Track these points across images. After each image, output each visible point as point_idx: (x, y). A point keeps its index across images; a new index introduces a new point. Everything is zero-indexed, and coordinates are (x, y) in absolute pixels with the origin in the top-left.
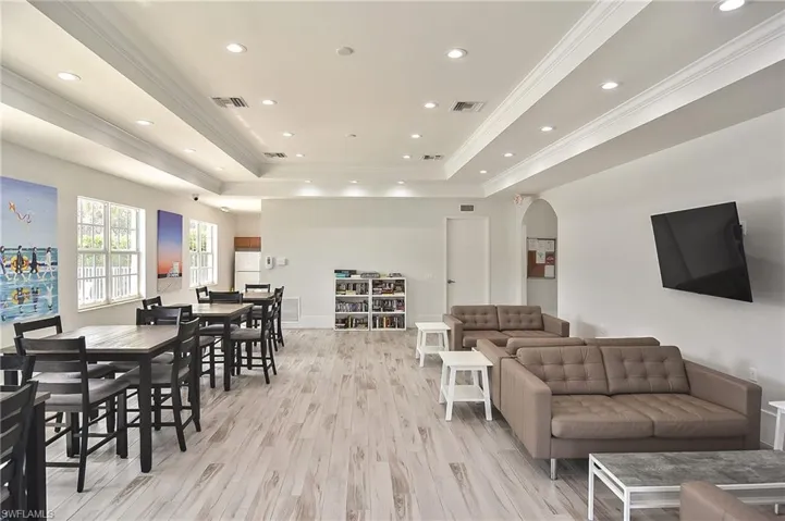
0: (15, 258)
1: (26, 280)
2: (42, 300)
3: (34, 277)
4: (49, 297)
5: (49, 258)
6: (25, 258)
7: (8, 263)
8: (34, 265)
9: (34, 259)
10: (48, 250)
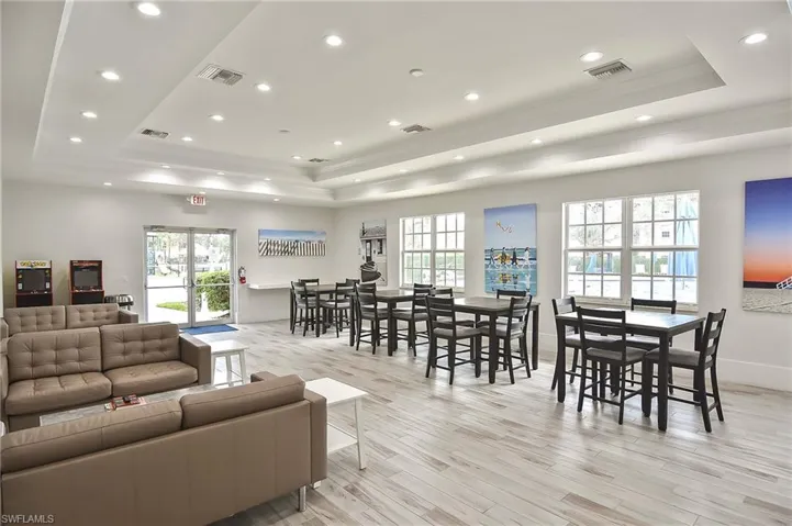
5: (527, 255)
10: (527, 249)
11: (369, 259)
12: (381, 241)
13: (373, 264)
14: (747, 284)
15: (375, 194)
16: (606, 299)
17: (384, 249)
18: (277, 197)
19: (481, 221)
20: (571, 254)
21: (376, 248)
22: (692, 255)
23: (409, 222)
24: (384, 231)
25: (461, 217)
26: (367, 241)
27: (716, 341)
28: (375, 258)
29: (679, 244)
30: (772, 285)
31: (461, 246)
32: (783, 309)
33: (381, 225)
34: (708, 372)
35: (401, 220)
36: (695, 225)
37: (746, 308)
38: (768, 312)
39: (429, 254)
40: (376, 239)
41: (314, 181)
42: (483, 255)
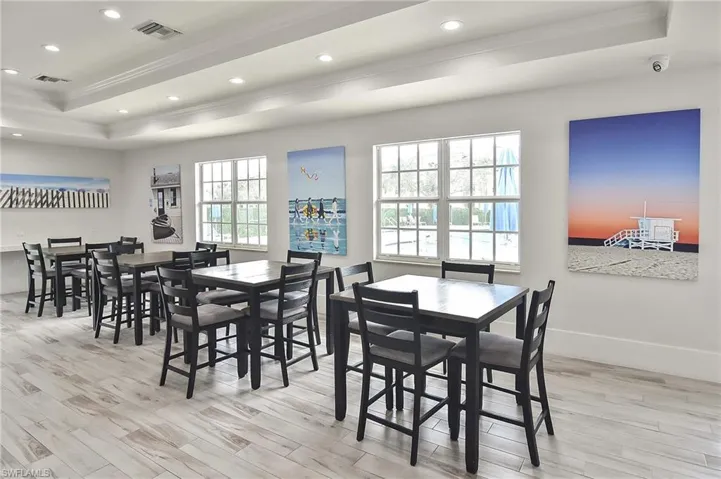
0: (306, 206)
1: (314, 223)
2: (329, 241)
3: (322, 221)
4: (336, 239)
5: (335, 207)
6: (314, 206)
7: (301, 210)
8: (321, 212)
9: (321, 208)
10: (334, 200)
11: (161, 211)
12: (174, 190)
13: (165, 217)
14: (573, 241)
15: (154, 132)
16: (423, 258)
17: (178, 200)
18: (17, 131)
19: (284, 165)
20: (384, 206)
21: (168, 198)
22: (514, 206)
23: (207, 167)
24: (178, 178)
25: (264, 161)
26: (159, 190)
27: (543, 328)
28: (168, 211)
29: (499, 194)
30: (599, 242)
31: (264, 196)
32: (610, 270)
33: (175, 171)
34: (533, 373)
35: (197, 165)
36: (516, 171)
37: (573, 270)
38: (595, 273)
39: (230, 206)
40: (169, 188)
41: (63, 110)
42: (286, 207)
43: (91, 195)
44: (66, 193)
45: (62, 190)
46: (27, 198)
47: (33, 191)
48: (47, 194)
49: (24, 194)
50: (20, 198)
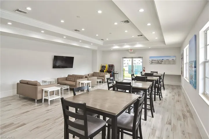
43: (170, 61)
44: (164, 60)
45: (163, 60)
46: (155, 62)
47: (156, 60)
48: (159, 61)
49: (154, 61)
50: (154, 62)
